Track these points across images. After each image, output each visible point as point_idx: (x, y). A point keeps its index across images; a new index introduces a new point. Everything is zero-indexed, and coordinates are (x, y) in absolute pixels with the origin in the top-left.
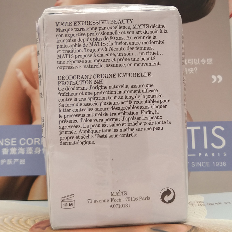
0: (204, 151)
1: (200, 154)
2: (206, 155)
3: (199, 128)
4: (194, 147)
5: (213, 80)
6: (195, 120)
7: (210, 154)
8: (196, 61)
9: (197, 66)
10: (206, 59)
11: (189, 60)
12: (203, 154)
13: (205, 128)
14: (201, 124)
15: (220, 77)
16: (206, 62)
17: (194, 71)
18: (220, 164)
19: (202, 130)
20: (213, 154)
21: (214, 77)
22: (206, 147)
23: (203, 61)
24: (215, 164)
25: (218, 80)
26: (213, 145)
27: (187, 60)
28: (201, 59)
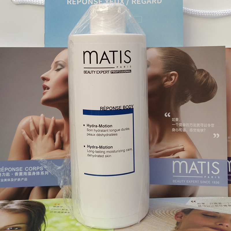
0: (207, 175)
1: (205, 177)
2: (209, 177)
3: (205, 162)
4: (202, 173)
5: (214, 136)
6: (203, 158)
7: (210, 177)
8: (205, 125)
9: (205, 128)
10: (211, 125)
11: (201, 124)
12: (207, 177)
13: (208, 163)
14: (206, 160)
15: (218, 135)
16: (211, 126)
17: (204, 131)
18: (216, 182)
19: (207, 163)
20: (212, 177)
21: (214, 134)
22: (209, 173)
23: (209, 125)
24: (213, 182)
25: (217, 136)
26: (212, 172)
27: (200, 124)
28: (207, 124)
